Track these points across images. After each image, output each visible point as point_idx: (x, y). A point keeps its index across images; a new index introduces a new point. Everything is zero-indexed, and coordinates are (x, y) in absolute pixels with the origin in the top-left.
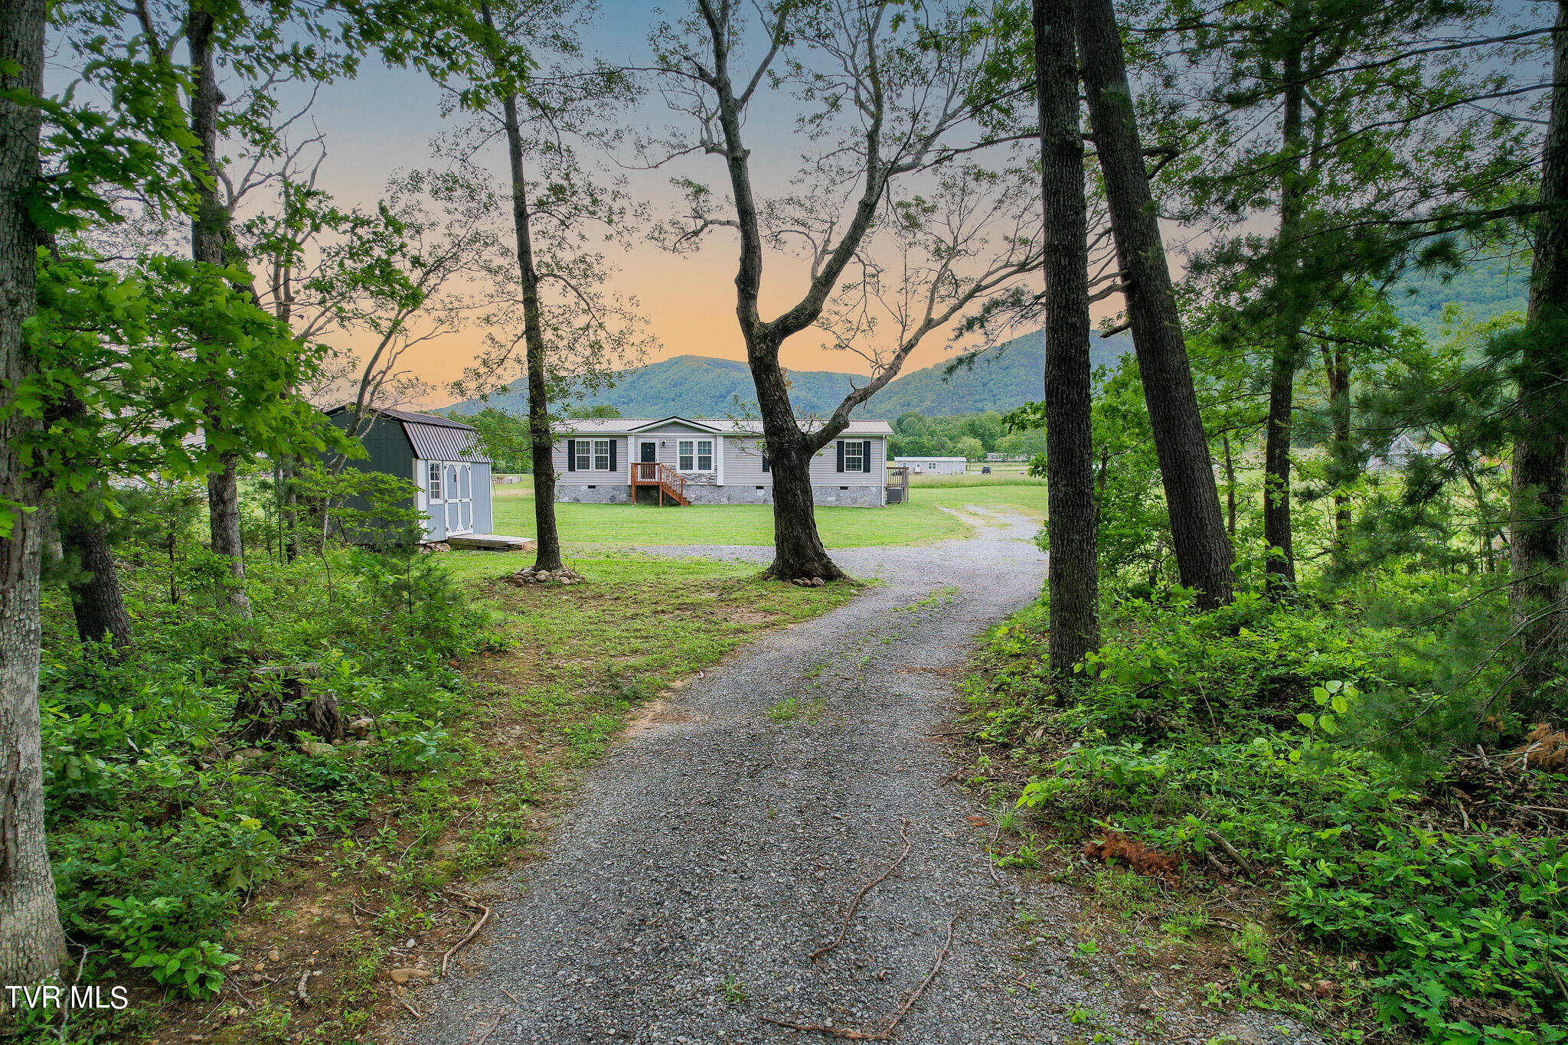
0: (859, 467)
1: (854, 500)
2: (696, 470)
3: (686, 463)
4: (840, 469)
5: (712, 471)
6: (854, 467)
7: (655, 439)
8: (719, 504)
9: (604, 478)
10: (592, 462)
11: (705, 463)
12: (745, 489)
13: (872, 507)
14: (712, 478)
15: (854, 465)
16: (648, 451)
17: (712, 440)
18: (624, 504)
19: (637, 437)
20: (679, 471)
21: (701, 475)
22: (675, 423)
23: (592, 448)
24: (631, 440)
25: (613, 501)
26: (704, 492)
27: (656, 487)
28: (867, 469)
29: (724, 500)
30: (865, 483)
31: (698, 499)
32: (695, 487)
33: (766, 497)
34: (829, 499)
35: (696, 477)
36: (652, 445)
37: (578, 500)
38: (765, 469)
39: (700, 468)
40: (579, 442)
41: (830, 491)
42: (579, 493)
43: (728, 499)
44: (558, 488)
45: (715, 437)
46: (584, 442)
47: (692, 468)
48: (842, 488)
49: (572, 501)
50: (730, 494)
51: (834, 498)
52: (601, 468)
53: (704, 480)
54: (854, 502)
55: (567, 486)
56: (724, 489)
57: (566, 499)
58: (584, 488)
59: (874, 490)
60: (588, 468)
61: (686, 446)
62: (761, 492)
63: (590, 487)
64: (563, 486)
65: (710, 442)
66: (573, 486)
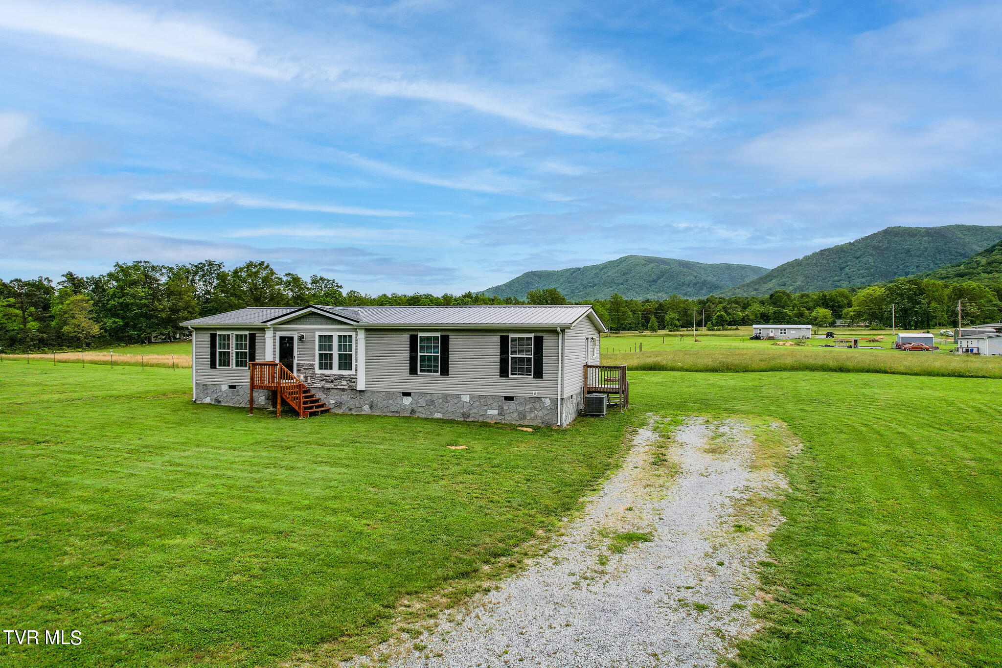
0: (529, 372)
1: (522, 415)
2: (335, 371)
3: (326, 361)
4: (504, 373)
5: (353, 372)
6: (522, 371)
7: (292, 332)
8: (361, 413)
9: (243, 377)
10: (233, 359)
11: (346, 362)
12: (389, 395)
13: (544, 426)
14: (353, 380)
15: (521, 367)
16: (286, 348)
17: (353, 334)
18: (263, 408)
19: (275, 330)
20: (318, 371)
21: (341, 377)
22: (312, 313)
23: (233, 342)
24: (269, 334)
26: (345, 397)
28: (539, 374)
29: (366, 409)
30: (535, 393)
31: (339, 405)
32: (335, 391)
33: (414, 406)
34: (490, 412)
35: (335, 379)
36: (291, 339)
37: (219, 402)
38: (413, 371)
39: (340, 369)
40: (220, 336)
41: (490, 401)
42: (220, 394)
43: (371, 407)
44: (201, 387)
45: (355, 330)
46: (224, 336)
47: (331, 368)
48: (507, 398)
49: (213, 403)
50: (372, 402)
51: (496, 412)
52: (242, 366)
53: (344, 383)
54: (521, 419)
55: (209, 385)
56: (367, 395)
57: (208, 400)
58: (225, 388)
59: (548, 402)
60: (229, 365)
61: (326, 341)
62: (407, 401)
63: (230, 387)
64: (205, 385)
65: (350, 337)
66: (215, 385)
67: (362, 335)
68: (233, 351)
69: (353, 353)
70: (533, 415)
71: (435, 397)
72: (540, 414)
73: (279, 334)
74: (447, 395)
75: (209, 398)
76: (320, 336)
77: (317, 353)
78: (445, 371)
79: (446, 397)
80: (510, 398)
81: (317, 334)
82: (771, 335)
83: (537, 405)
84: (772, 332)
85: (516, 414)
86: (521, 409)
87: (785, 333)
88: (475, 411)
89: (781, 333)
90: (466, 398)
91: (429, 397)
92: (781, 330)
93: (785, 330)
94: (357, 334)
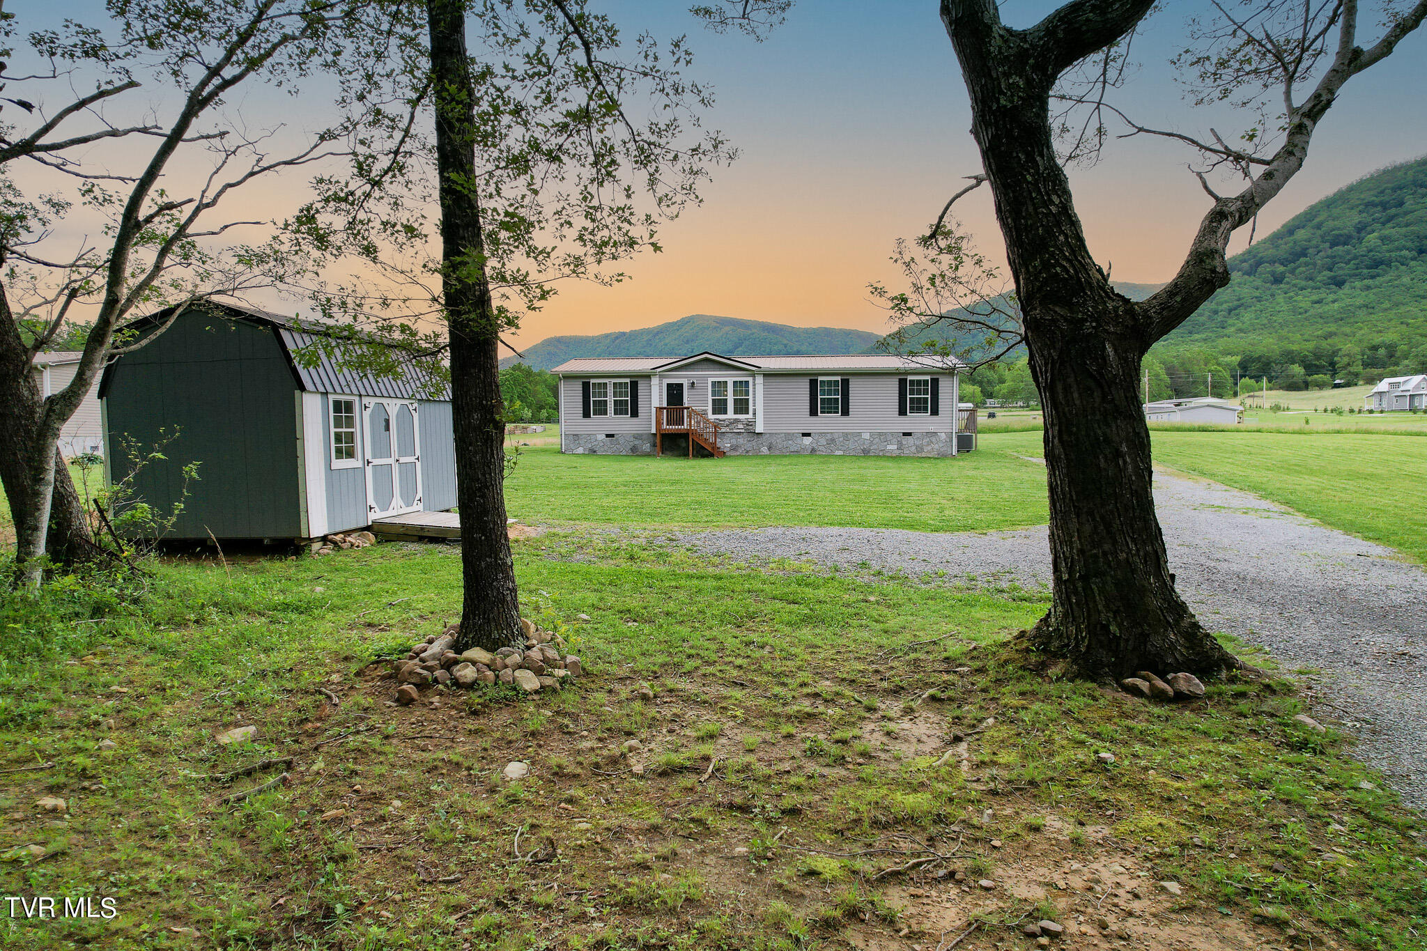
0: (926, 410)
1: (920, 449)
2: (731, 415)
3: (720, 407)
4: (902, 412)
5: (750, 416)
6: (919, 410)
7: (683, 379)
8: (757, 455)
9: (624, 425)
10: (611, 407)
11: (742, 407)
12: (789, 436)
13: (942, 456)
14: (750, 424)
15: (919, 406)
16: (675, 393)
17: (750, 379)
18: (648, 455)
19: (661, 377)
20: (711, 416)
21: (737, 421)
22: (707, 360)
23: (610, 390)
24: (655, 381)
25: (635, 452)
26: (741, 441)
27: (685, 436)
28: (935, 412)
29: (765, 450)
30: (932, 428)
31: (734, 449)
32: (730, 435)
33: (814, 445)
34: (889, 447)
35: (731, 423)
36: (680, 385)
37: (595, 452)
38: (813, 412)
39: (736, 413)
40: (595, 384)
41: (890, 437)
42: (595, 443)
43: (770, 448)
44: (571, 438)
45: (753, 376)
46: (600, 384)
47: (725, 413)
48: (905, 434)
49: (587, 453)
50: (771, 443)
51: (896, 447)
52: (620, 414)
53: (741, 426)
54: (918, 452)
55: (581, 435)
56: (765, 437)
57: (580, 450)
58: (602, 437)
59: (943, 436)
60: (606, 414)
61: (719, 386)
62: (807, 440)
63: (608, 436)
64: (577, 435)
65: (747, 382)
66: (589, 435)
67: (759, 380)
68: (610, 400)
69: (751, 397)
70: (929, 448)
71: (836, 436)
72: (936, 446)
73: (666, 381)
74: (847, 434)
76: (714, 384)
77: (710, 398)
78: (846, 412)
79: (846, 435)
80: (909, 434)
81: (710, 380)
83: (934, 439)
85: (914, 448)
86: (918, 443)
88: (875, 447)
90: (867, 436)
91: (829, 437)
94: (754, 380)
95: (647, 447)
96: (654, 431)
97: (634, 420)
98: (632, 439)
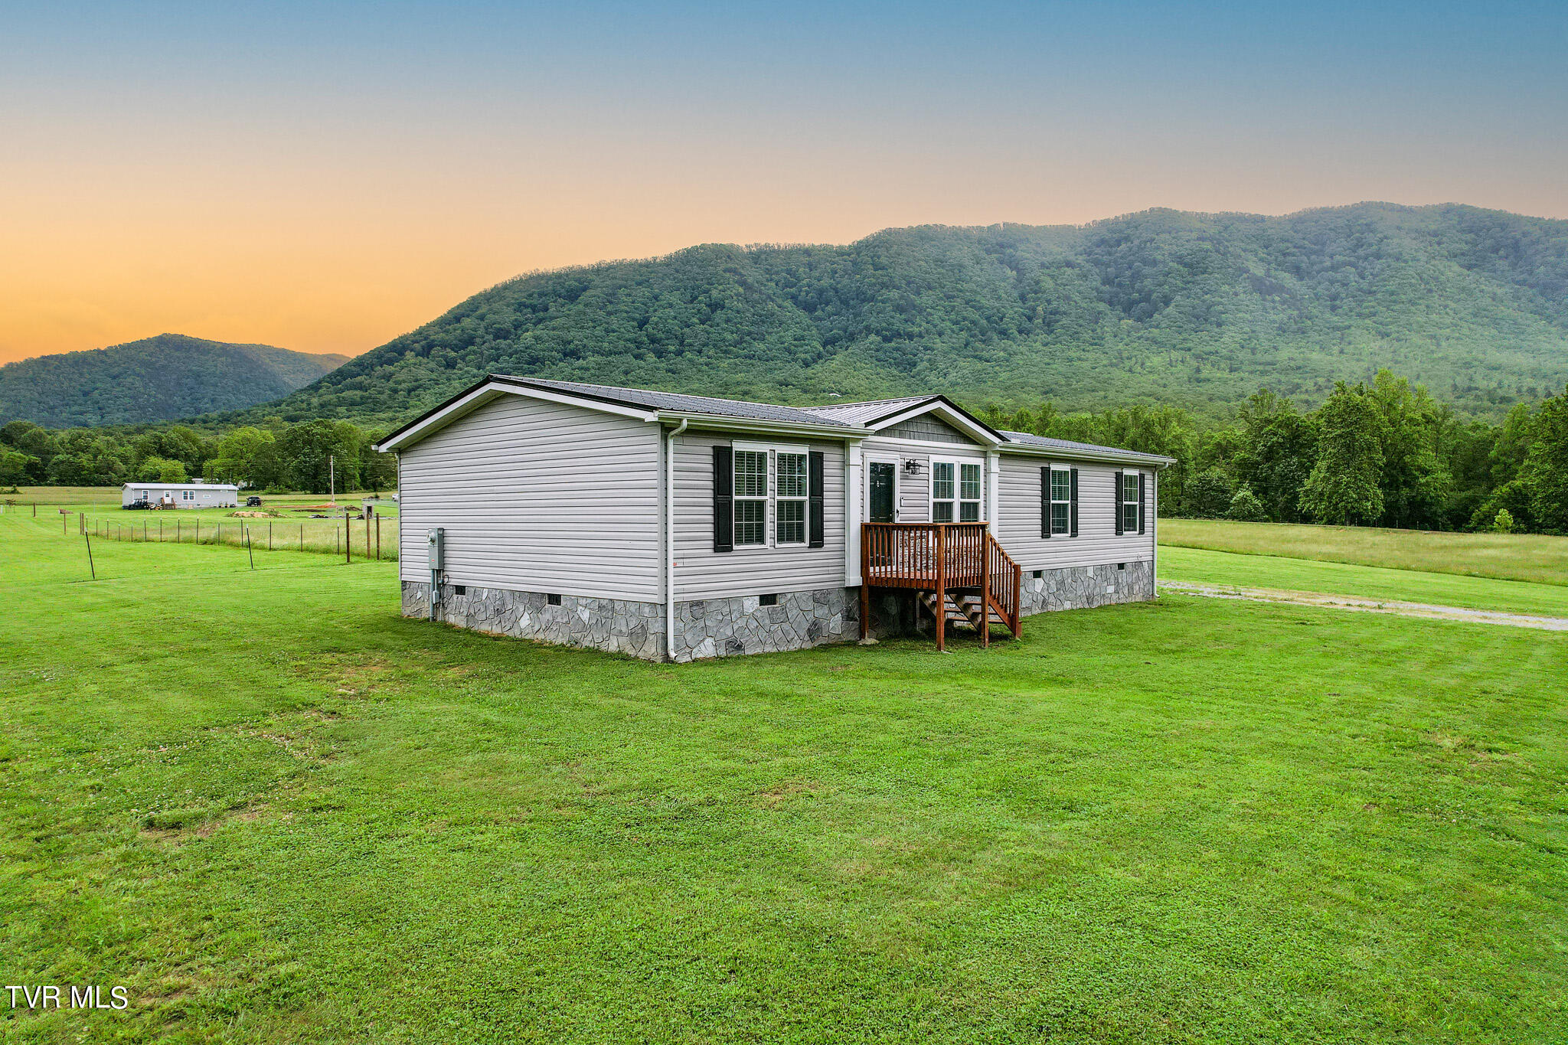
0: (1135, 525)
1: (1131, 589)
4: (1119, 529)
6: (1130, 526)
7: (894, 455)
9: (796, 569)
10: (771, 522)
13: (1146, 600)
15: (1131, 520)
16: (882, 491)
17: (981, 462)
18: (841, 644)
19: (863, 449)
22: (937, 414)
23: (770, 474)
24: (851, 458)
25: (815, 639)
28: (1142, 528)
30: (1140, 555)
33: (1043, 593)
34: (1109, 590)
36: (889, 470)
37: (739, 647)
38: (1046, 531)
40: (740, 455)
41: (1109, 573)
42: (741, 623)
44: (688, 611)
45: (985, 455)
46: (751, 455)
48: (1120, 567)
49: (723, 653)
51: (1114, 588)
52: (790, 539)
54: (1130, 595)
55: (710, 602)
57: (707, 649)
58: (752, 605)
60: (761, 539)
62: (1039, 585)
63: (767, 600)
64: (699, 603)
65: (977, 467)
66: (727, 601)
67: (995, 463)
68: (771, 499)
69: (981, 501)
70: (1137, 588)
71: (1065, 575)
72: (1142, 584)
73: (869, 457)
74: (1075, 569)
75: (709, 641)
76: (936, 465)
77: (931, 500)
78: (1074, 530)
80: (1123, 566)
81: (932, 459)
82: (167, 501)
83: (1140, 573)
84: (168, 496)
85: (1126, 588)
86: (1129, 579)
87: (192, 498)
88: (1098, 590)
89: (186, 498)
90: (1091, 573)
91: (1059, 576)
92: (186, 493)
93: (192, 494)
94: (985, 463)
95: (835, 624)
96: (854, 579)
97: (816, 554)
98: (811, 604)
